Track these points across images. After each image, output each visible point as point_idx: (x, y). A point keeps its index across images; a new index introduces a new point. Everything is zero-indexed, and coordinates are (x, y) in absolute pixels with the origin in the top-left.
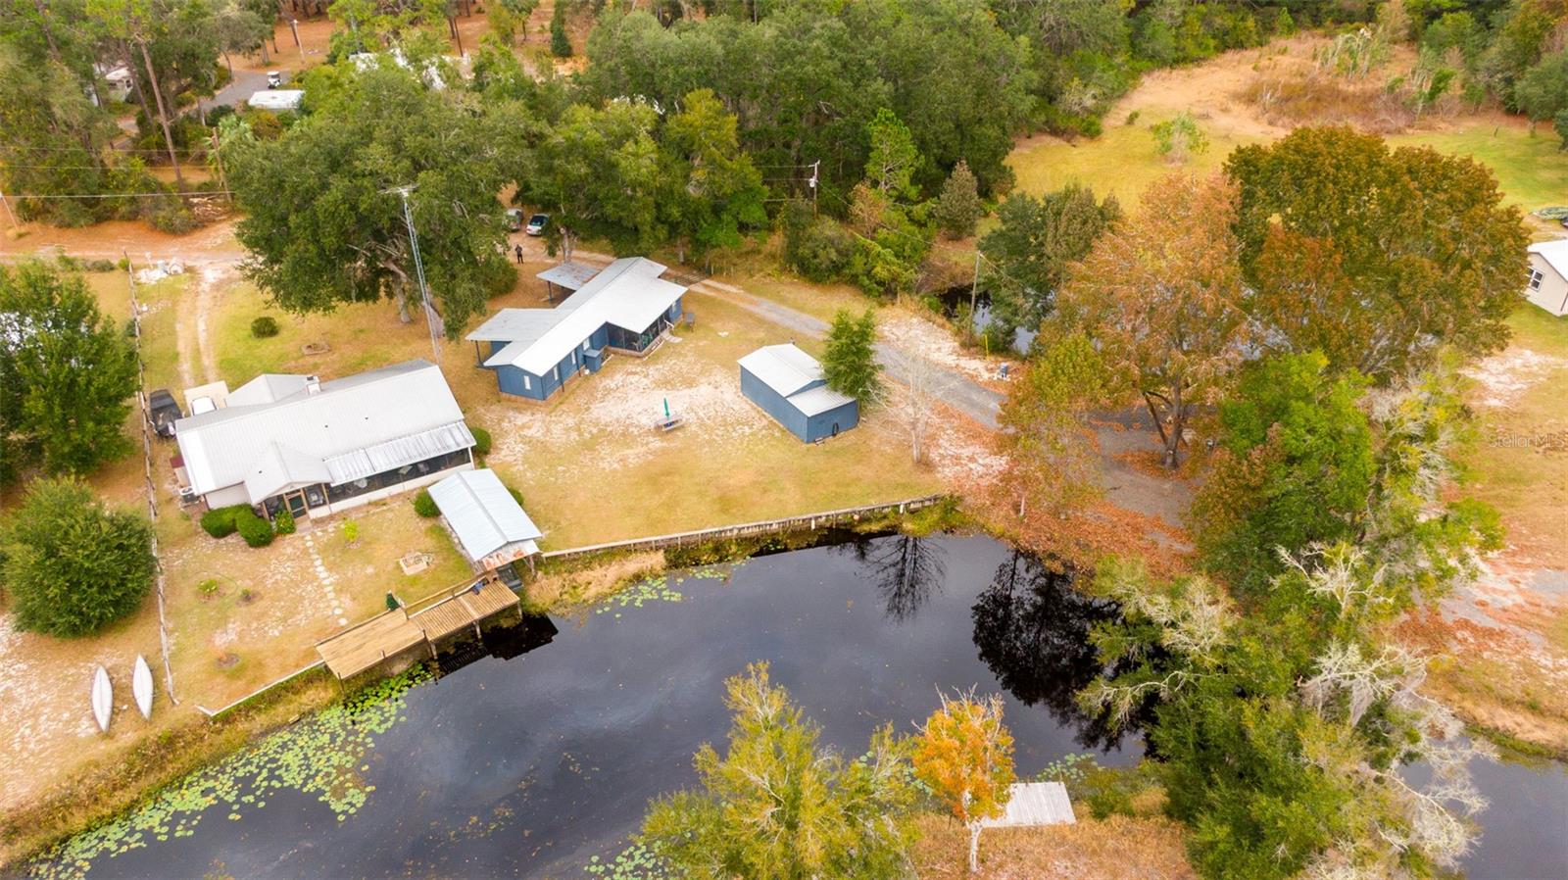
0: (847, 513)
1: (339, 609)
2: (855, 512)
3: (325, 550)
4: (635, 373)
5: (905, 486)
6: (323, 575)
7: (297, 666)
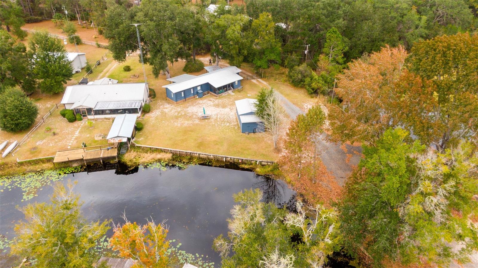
0: (237, 159)
1: (71, 144)
2: (240, 159)
3: (84, 127)
4: (211, 100)
5: (264, 155)
6: (77, 134)
7: (48, 155)
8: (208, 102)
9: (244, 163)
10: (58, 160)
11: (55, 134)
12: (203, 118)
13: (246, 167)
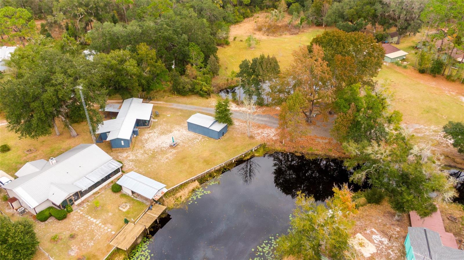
1: (109, 229)
3: (89, 213)
6: (95, 221)
7: (108, 252)
8: (150, 135)
9: (245, 156)
10: (125, 246)
11: (72, 237)
12: (173, 146)
13: (248, 157)
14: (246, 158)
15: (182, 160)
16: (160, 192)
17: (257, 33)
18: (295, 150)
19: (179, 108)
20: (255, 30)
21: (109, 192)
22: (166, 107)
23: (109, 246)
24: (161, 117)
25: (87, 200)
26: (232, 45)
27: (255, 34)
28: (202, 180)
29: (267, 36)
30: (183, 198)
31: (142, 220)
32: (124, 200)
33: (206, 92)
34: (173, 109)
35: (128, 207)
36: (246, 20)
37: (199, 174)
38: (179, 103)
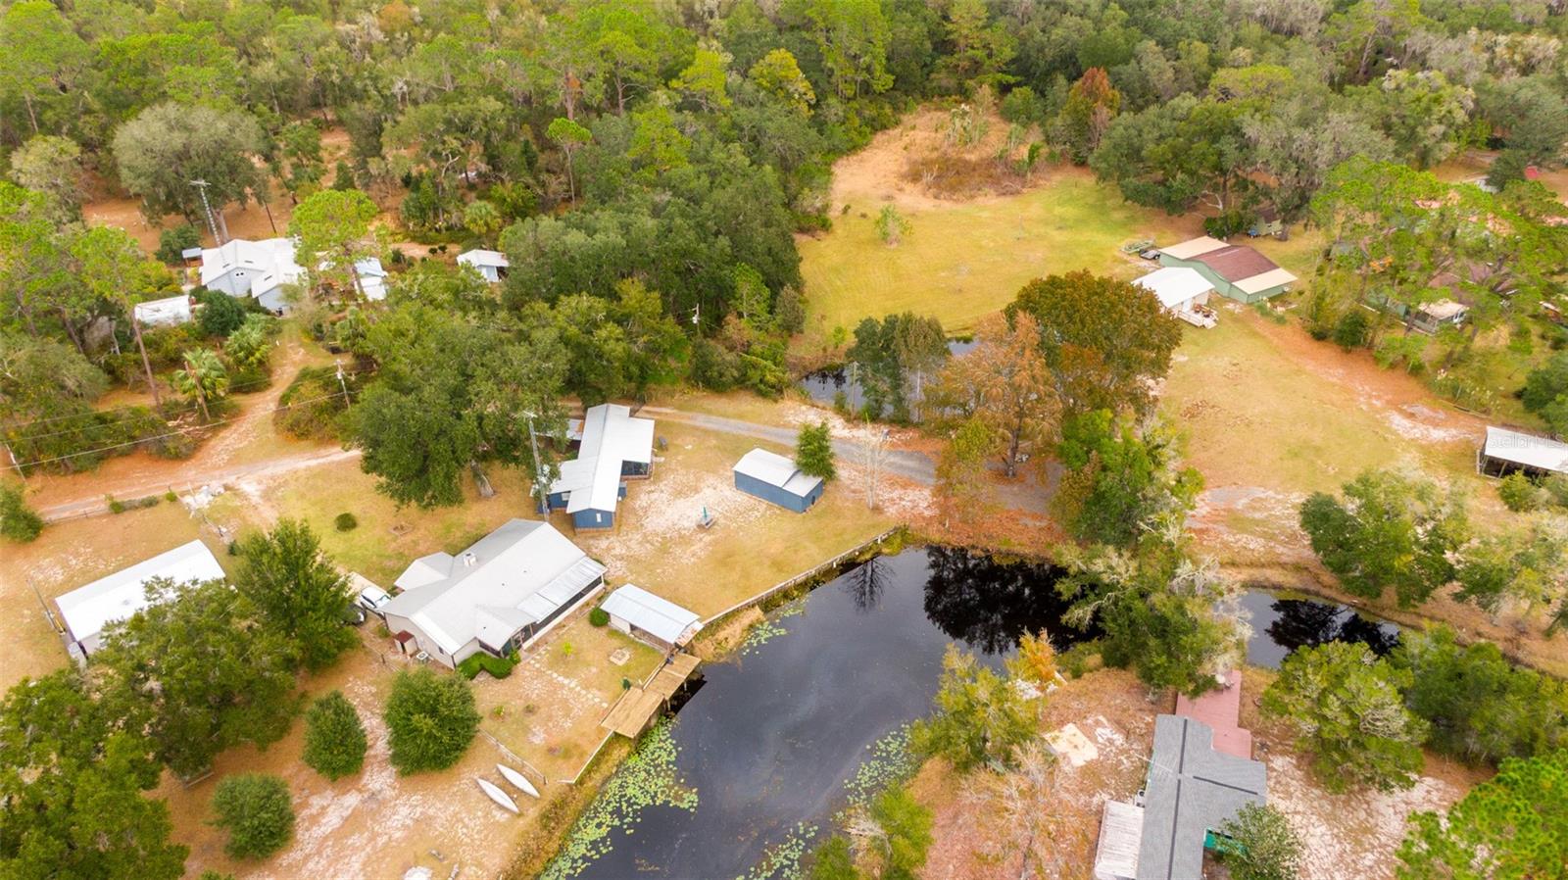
0: (851, 553)
1: (596, 698)
2: (855, 551)
3: (551, 665)
4: (653, 491)
5: (873, 526)
6: (566, 682)
7: (599, 739)
8: (654, 496)
9: (861, 553)
10: (631, 730)
11: (530, 710)
12: (705, 527)
13: (868, 556)
14: (862, 558)
15: (725, 559)
16: (689, 630)
17: (909, 187)
18: (971, 541)
19: (709, 426)
20: (903, 177)
21: (584, 624)
22: (680, 424)
23: (601, 731)
24: (672, 450)
25: (543, 641)
26: (839, 230)
27: (901, 190)
28: (768, 605)
29: (936, 197)
30: (732, 642)
31: (656, 682)
32: (616, 642)
33: (773, 387)
34: (696, 428)
35: (627, 657)
36: (880, 137)
37: (763, 594)
38: (709, 412)
